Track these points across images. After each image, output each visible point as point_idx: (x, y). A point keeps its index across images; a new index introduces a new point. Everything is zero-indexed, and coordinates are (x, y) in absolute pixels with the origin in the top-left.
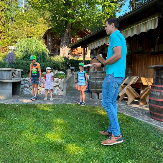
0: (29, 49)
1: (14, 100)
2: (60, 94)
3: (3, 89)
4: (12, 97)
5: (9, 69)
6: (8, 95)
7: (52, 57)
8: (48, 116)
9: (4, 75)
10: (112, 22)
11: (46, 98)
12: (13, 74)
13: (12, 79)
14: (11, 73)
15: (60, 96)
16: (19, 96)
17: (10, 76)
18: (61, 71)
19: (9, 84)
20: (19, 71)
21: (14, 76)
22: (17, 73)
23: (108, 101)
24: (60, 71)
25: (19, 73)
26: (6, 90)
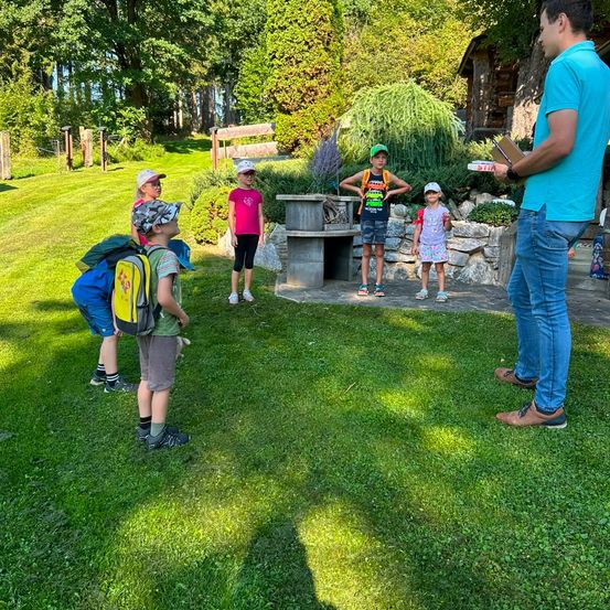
0: (388, 125)
1: (325, 294)
2: (486, 282)
3: (299, 260)
4: (324, 285)
5: (312, 197)
6: (313, 279)
7: (474, 143)
8: (406, 343)
9: (301, 215)
10: (560, 12)
11: (424, 292)
12: (327, 213)
13: (323, 229)
14: (320, 209)
15: (485, 288)
16: (344, 283)
17: (316, 218)
18: (504, 194)
19: (316, 243)
20: (347, 203)
21: (332, 217)
22: (342, 209)
23: (548, 299)
24: (498, 196)
25: (347, 209)
26: (305, 261)
